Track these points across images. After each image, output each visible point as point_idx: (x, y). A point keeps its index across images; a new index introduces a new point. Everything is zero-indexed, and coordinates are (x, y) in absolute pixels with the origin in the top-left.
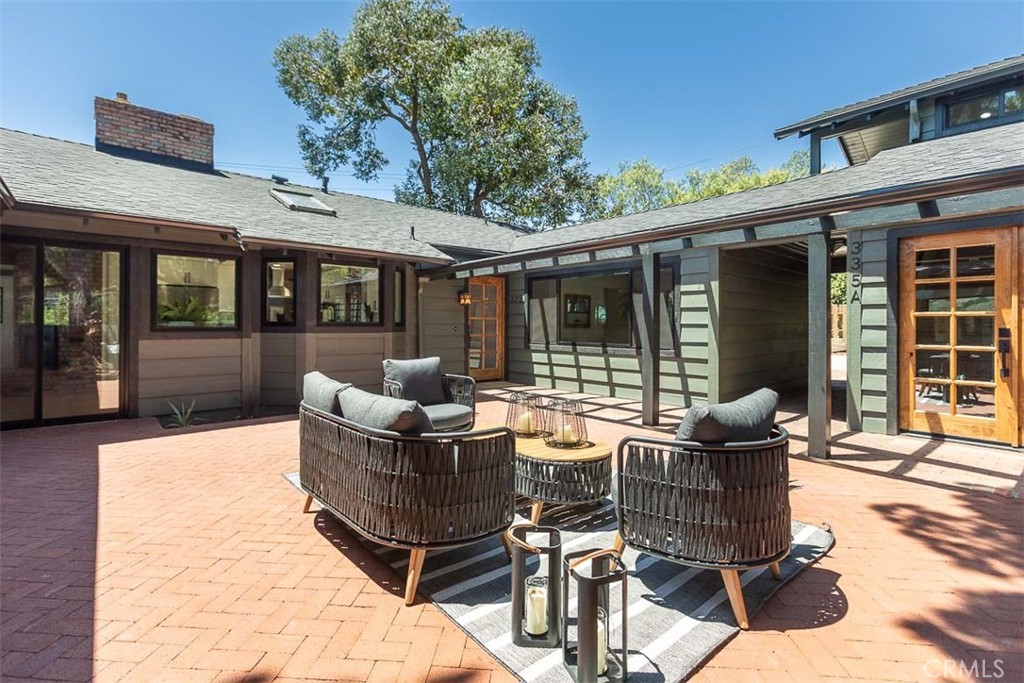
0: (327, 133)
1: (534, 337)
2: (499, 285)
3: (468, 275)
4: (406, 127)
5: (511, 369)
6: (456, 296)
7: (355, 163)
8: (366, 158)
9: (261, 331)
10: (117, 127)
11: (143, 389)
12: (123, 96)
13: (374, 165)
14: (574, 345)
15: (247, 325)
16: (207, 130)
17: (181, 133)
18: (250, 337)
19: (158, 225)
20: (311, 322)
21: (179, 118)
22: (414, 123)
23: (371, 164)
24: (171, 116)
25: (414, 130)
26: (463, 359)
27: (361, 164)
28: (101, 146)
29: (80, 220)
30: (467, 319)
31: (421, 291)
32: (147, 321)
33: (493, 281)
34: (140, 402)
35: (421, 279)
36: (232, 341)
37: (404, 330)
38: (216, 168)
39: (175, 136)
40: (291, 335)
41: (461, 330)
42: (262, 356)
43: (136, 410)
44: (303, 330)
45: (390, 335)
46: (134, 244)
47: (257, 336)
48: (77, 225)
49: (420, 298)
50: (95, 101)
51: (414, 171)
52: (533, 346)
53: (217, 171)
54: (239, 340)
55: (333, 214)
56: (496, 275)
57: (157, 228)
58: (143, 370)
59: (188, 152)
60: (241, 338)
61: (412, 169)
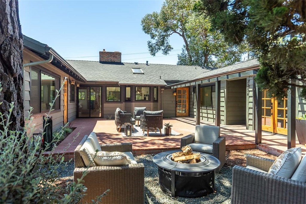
0: (156, 41)
1: (195, 104)
2: (187, 90)
3: (176, 87)
4: (180, 35)
5: (190, 114)
6: (172, 93)
7: (163, 50)
8: (166, 48)
9: (125, 102)
10: (103, 57)
11: (105, 113)
12: (104, 50)
13: (168, 50)
14: (207, 107)
15: (122, 101)
16: (119, 54)
17: (115, 56)
18: (123, 103)
19: (106, 82)
20: (134, 100)
21: (114, 53)
22: (183, 33)
23: (168, 49)
24: (113, 52)
25: (183, 36)
26: (175, 110)
27: (165, 50)
28: (101, 62)
29: (95, 83)
30: (176, 99)
31: (162, 92)
32: (105, 100)
33: (185, 89)
34: (104, 115)
35: (162, 89)
36: (119, 104)
37: (158, 102)
38: (122, 62)
39: (114, 57)
40: (130, 103)
41: (174, 102)
42: (125, 107)
43: (103, 117)
44: (132, 102)
45: (152, 103)
46: (103, 85)
47: (124, 103)
48: (94, 83)
49: (162, 94)
50: (100, 53)
51: (184, 49)
52: (194, 107)
53: (122, 63)
54: (120, 104)
55: (143, 74)
56: (186, 87)
57: (106, 83)
58: (105, 109)
59: (116, 60)
60: (121, 103)
61: (184, 48)
